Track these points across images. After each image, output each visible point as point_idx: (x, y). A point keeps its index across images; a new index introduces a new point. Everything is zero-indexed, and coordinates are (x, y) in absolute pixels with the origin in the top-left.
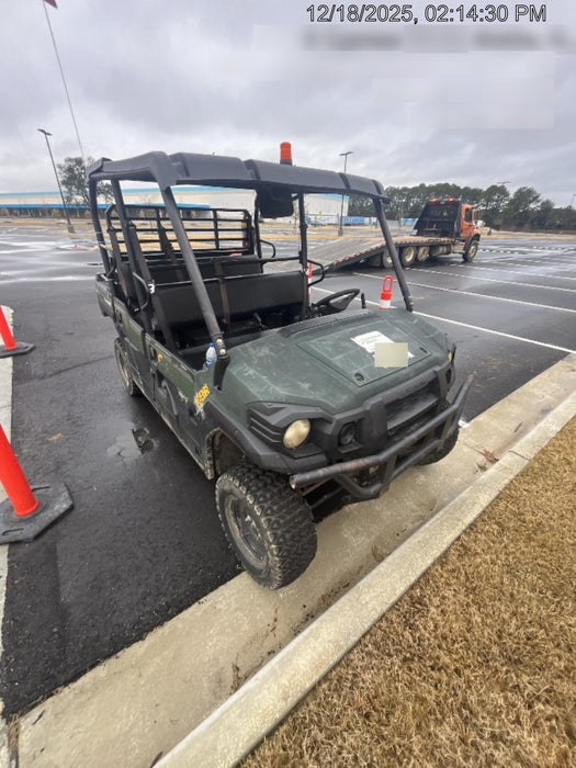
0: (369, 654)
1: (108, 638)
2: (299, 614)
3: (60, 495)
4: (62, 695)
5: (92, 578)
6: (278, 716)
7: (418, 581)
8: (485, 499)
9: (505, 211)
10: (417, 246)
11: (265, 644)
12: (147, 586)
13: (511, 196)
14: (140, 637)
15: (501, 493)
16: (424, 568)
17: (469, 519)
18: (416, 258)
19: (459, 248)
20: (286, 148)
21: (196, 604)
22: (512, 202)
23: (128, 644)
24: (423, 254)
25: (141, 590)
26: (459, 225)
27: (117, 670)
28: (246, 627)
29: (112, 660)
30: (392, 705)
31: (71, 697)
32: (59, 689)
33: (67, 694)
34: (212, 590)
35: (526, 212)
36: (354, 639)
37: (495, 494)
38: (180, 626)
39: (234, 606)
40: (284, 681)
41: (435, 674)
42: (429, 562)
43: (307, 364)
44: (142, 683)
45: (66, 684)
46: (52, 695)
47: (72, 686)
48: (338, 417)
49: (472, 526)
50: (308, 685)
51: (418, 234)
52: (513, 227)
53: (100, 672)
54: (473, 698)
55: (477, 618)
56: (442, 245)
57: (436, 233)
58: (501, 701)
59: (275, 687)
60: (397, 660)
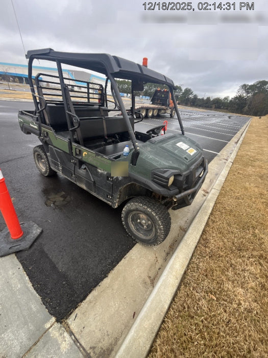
0: (198, 258)
1: (92, 280)
2: (164, 254)
3: (33, 226)
4: (82, 306)
5: (71, 259)
6: (177, 285)
7: (202, 233)
8: (212, 205)
9: (181, 97)
10: (153, 109)
11: (156, 266)
12: (99, 256)
13: (183, 91)
14: (105, 276)
15: (216, 201)
16: (202, 229)
17: (210, 211)
18: (153, 114)
19: (169, 111)
20: (145, 60)
21: (123, 259)
22: (184, 93)
23: (102, 279)
24: (156, 113)
25: (97, 259)
26: (169, 101)
27: (102, 290)
28: (146, 263)
29: (98, 288)
30: (212, 270)
31: (86, 305)
32: (79, 304)
33: (84, 305)
34: (128, 253)
35: (188, 98)
36: (190, 255)
37: (214, 203)
38: (120, 268)
39: (139, 256)
40: (174, 273)
41: (221, 258)
42: (203, 227)
43: (166, 154)
44: (115, 292)
45: (81, 301)
46: (77, 307)
47: (85, 301)
48: (184, 173)
49: (211, 214)
50: (183, 273)
51: (152, 104)
52: (184, 104)
53: (94, 293)
54: (233, 262)
55: (226, 240)
56: (163, 109)
57: (160, 104)
58: (241, 261)
59: (172, 276)
60: (207, 257)
